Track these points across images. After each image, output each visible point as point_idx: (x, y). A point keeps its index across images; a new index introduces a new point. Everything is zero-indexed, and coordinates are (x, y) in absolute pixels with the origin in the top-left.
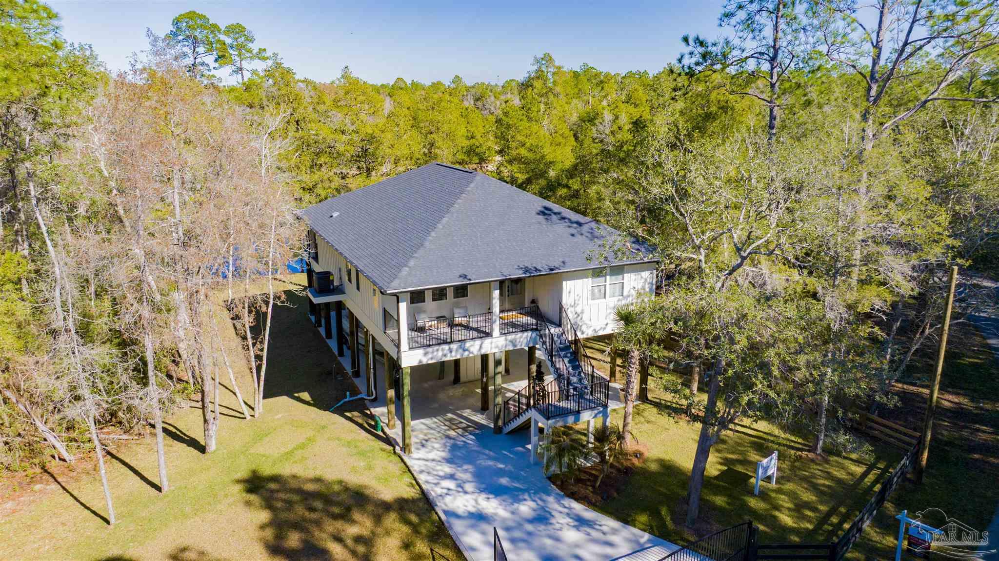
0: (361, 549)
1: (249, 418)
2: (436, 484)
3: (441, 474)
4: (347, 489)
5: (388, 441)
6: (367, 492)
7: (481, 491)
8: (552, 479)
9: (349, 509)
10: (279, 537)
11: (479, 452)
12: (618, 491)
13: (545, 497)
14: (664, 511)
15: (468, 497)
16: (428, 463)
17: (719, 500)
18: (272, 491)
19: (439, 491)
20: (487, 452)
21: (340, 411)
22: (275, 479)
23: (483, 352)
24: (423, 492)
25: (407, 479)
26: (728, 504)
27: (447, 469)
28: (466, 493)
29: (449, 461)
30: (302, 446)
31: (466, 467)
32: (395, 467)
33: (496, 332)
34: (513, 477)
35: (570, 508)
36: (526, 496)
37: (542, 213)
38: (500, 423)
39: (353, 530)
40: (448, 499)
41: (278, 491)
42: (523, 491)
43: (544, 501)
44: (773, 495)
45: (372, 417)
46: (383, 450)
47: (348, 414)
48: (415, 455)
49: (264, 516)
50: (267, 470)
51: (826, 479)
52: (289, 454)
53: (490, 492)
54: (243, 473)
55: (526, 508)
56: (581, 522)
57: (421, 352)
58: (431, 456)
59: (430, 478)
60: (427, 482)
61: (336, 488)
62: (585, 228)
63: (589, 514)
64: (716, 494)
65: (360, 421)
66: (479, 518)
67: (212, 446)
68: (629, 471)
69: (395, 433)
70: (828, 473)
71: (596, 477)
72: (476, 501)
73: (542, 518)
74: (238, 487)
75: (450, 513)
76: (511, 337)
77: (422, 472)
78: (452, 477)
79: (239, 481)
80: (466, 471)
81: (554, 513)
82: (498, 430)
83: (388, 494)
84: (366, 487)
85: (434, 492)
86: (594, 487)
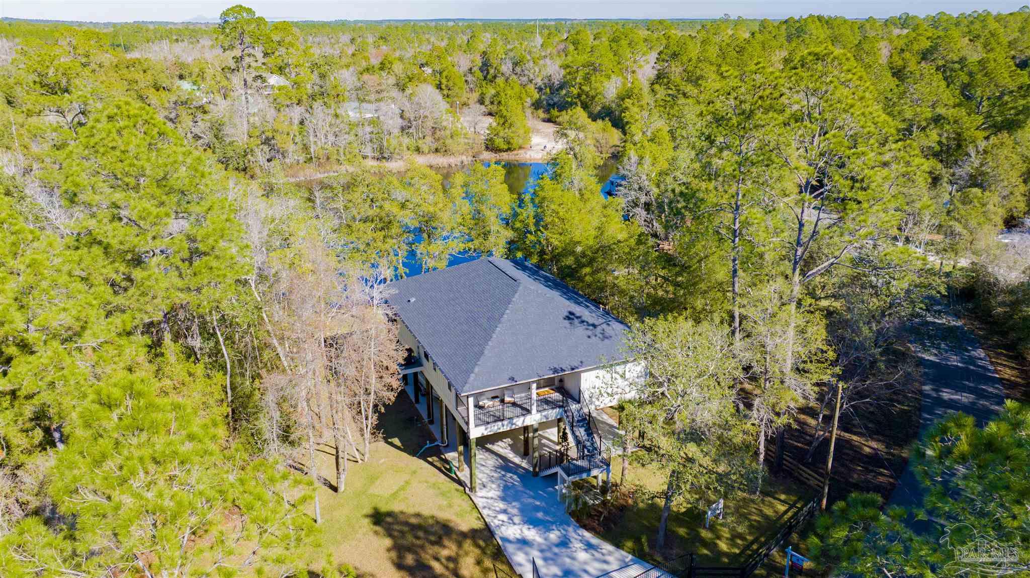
0: (451, 565)
1: (360, 462)
2: (495, 517)
3: (498, 509)
4: (438, 522)
5: (459, 482)
6: (452, 525)
7: (525, 522)
8: (572, 514)
9: (440, 538)
10: (401, 557)
11: (522, 492)
12: (615, 524)
13: (566, 527)
14: (644, 539)
15: (516, 527)
16: (489, 501)
17: (682, 531)
18: (390, 524)
19: (497, 522)
20: (528, 491)
21: (423, 457)
22: (390, 514)
23: (525, 424)
24: (487, 526)
25: (476, 514)
26: (688, 534)
27: (501, 505)
28: (514, 524)
29: (503, 499)
30: (402, 488)
31: (514, 504)
32: (466, 505)
33: (534, 410)
34: (546, 512)
35: (583, 536)
36: (554, 527)
37: (568, 318)
38: (537, 470)
39: (445, 553)
40: (503, 528)
41: (393, 524)
42: (552, 523)
43: (566, 531)
44: (719, 527)
45: (446, 461)
46: (457, 490)
47: (430, 459)
48: (479, 494)
49: (388, 542)
50: (384, 508)
51: (758, 515)
52: (395, 495)
53: (531, 524)
54: (368, 510)
55: (554, 536)
56: (589, 546)
57: (483, 428)
58: (490, 494)
59: (490, 513)
60: (488, 515)
61: (431, 521)
62: (599, 329)
63: (595, 541)
64: (680, 526)
65: (438, 464)
66: (524, 543)
67: (342, 488)
68: (623, 508)
69: (464, 475)
70: (761, 511)
71: (601, 513)
72: (521, 530)
73: (564, 543)
74: (367, 521)
75: (505, 540)
76: (544, 413)
77: (484, 507)
78: (505, 512)
79: (367, 516)
80: (514, 507)
81: (572, 540)
82: (535, 474)
83: (464, 527)
84: (449, 521)
85: (494, 523)
86: (599, 520)
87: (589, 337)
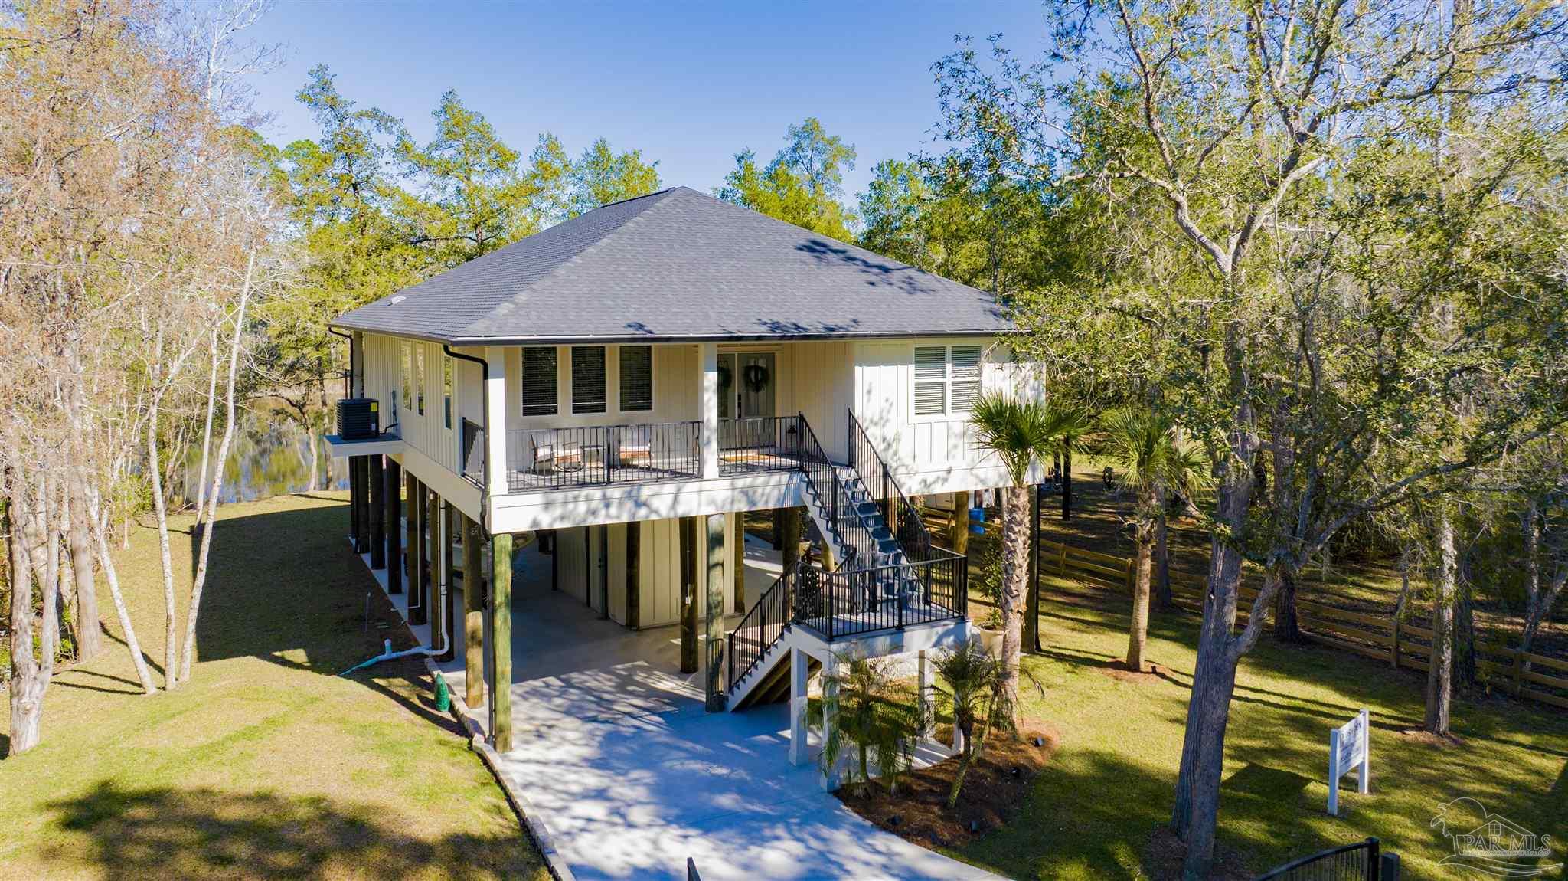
1: (151, 690)
2: (559, 810)
3: (575, 788)
4: (328, 815)
5: (461, 727)
6: (377, 820)
7: (668, 821)
8: (843, 794)
11: (666, 745)
12: (1004, 816)
13: (825, 832)
14: (1122, 855)
15: (635, 834)
16: (551, 771)
17: (1250, 829)
18: (135, 823)
19: (564, 823)
20: (689, 745)
21: (364, 677)
22: (153, 798)
23: (682, 510)
24: (525, 826)
25: (492, 796)
26: (1273, 834)
27: (592, 779)
28: (631, 826)
29: (597, 764)
31: (635, 774)
32: (464, 771)
33: (711, 468)
34: (743, 790)
35: (889, 855)
36: (780, 831)
37: (808, 249)
38: (722, 684)
40: (584, 842)
41: (148, 823)
42: (772, 820)
43: (823, 840)
44: (1373, 815)
45: (433, 686)
46: (443, 743)
47: (381, 682)
48: (518, 753)
51: (1480, 781)
52: (207, 752)
53: (694, 824)
55: (780, 855)
57: (537, 498)
58: (555, 755)
59: (547, 799)
60: (538, 806)
61: (302, 812)
62: (897, 276)
64: (1238, 816)
65: (404, 693)
67: (27, 738)
68: (1019, 773)
69: (478, 714)
70: (1482, 771)
71: (948, 786)
72: (655, 843)
76: (743, 482)
77: (526, 786)
78: (600, 795)
80: (635, 782)
81: (850, 866)
82: (717, 703)
83: (429, 827)
84: (377, 810)
85: (551, 825)
86: (944, 806)
87: (872, 284)
